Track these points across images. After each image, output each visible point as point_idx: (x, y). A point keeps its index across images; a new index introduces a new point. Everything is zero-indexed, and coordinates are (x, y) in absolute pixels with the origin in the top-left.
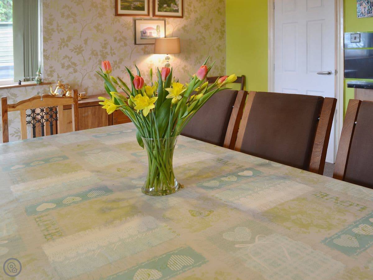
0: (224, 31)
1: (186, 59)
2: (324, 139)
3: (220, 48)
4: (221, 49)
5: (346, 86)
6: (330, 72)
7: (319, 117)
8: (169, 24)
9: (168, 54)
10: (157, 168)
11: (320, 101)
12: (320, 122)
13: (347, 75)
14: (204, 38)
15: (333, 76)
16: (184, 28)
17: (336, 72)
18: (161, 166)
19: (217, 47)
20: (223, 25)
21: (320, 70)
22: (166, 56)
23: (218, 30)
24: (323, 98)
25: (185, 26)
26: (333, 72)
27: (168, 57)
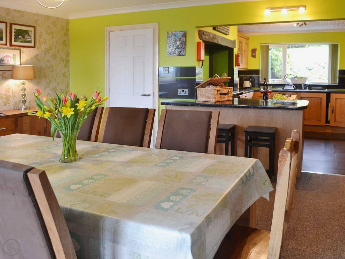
0: (69, 60)
1: (38, 84)
2: (150, 131)
3: (65, 74)
4: (66, 76)
5: (160, 103)
6: (149, 94)
7: (147, 120)
8: (23, 53)
9: (24, 80)
10: (69, 148)
11: (147, 111)
12: (147, 122)
13: (160, 96)
14: (52, 66)
15: (151, 97)
16: (36, 57)
17: (153, 94)
18: (71, 146)
19: (63, 74)
20: (68, 55)
21: (142, 93)
22: (22, 81)
23: (63, 60)
24: (149, 109)
25: (37, 55)
26: (152, 94)
27: (24, 82)
